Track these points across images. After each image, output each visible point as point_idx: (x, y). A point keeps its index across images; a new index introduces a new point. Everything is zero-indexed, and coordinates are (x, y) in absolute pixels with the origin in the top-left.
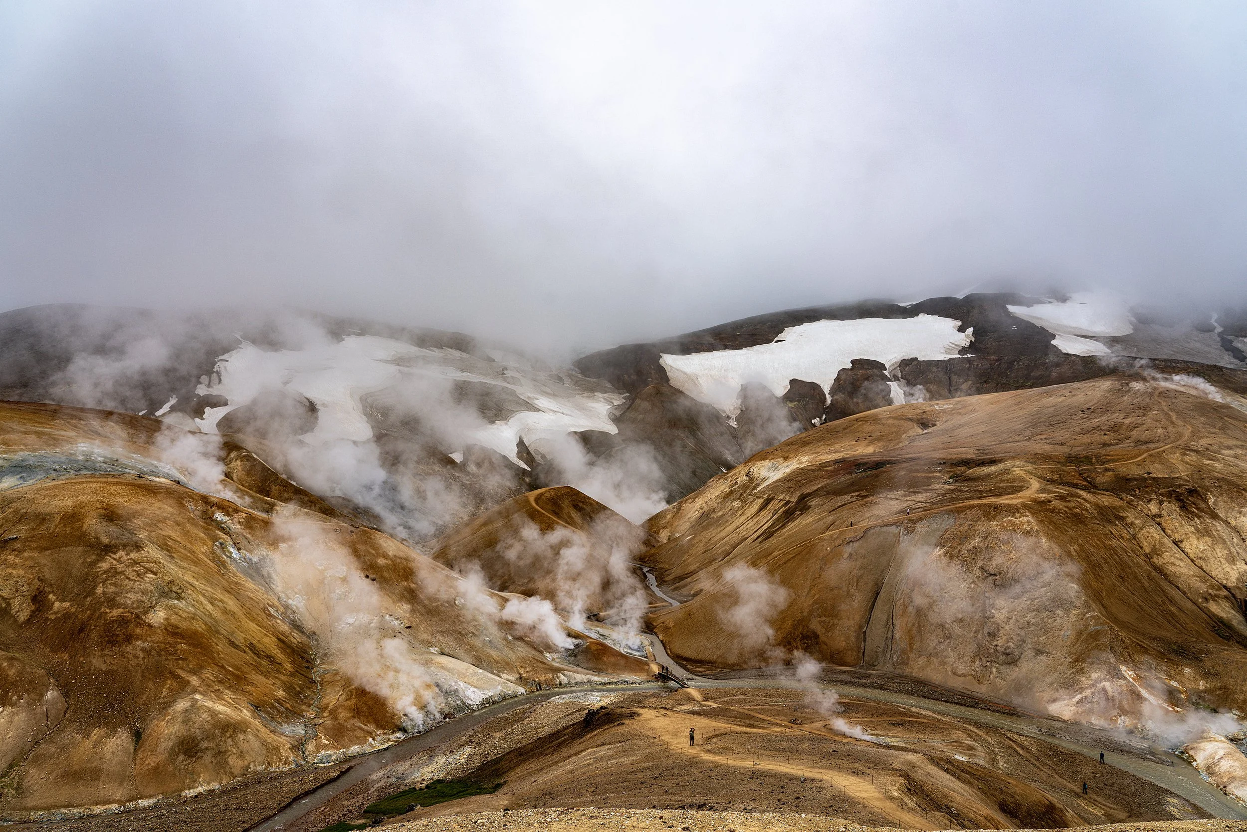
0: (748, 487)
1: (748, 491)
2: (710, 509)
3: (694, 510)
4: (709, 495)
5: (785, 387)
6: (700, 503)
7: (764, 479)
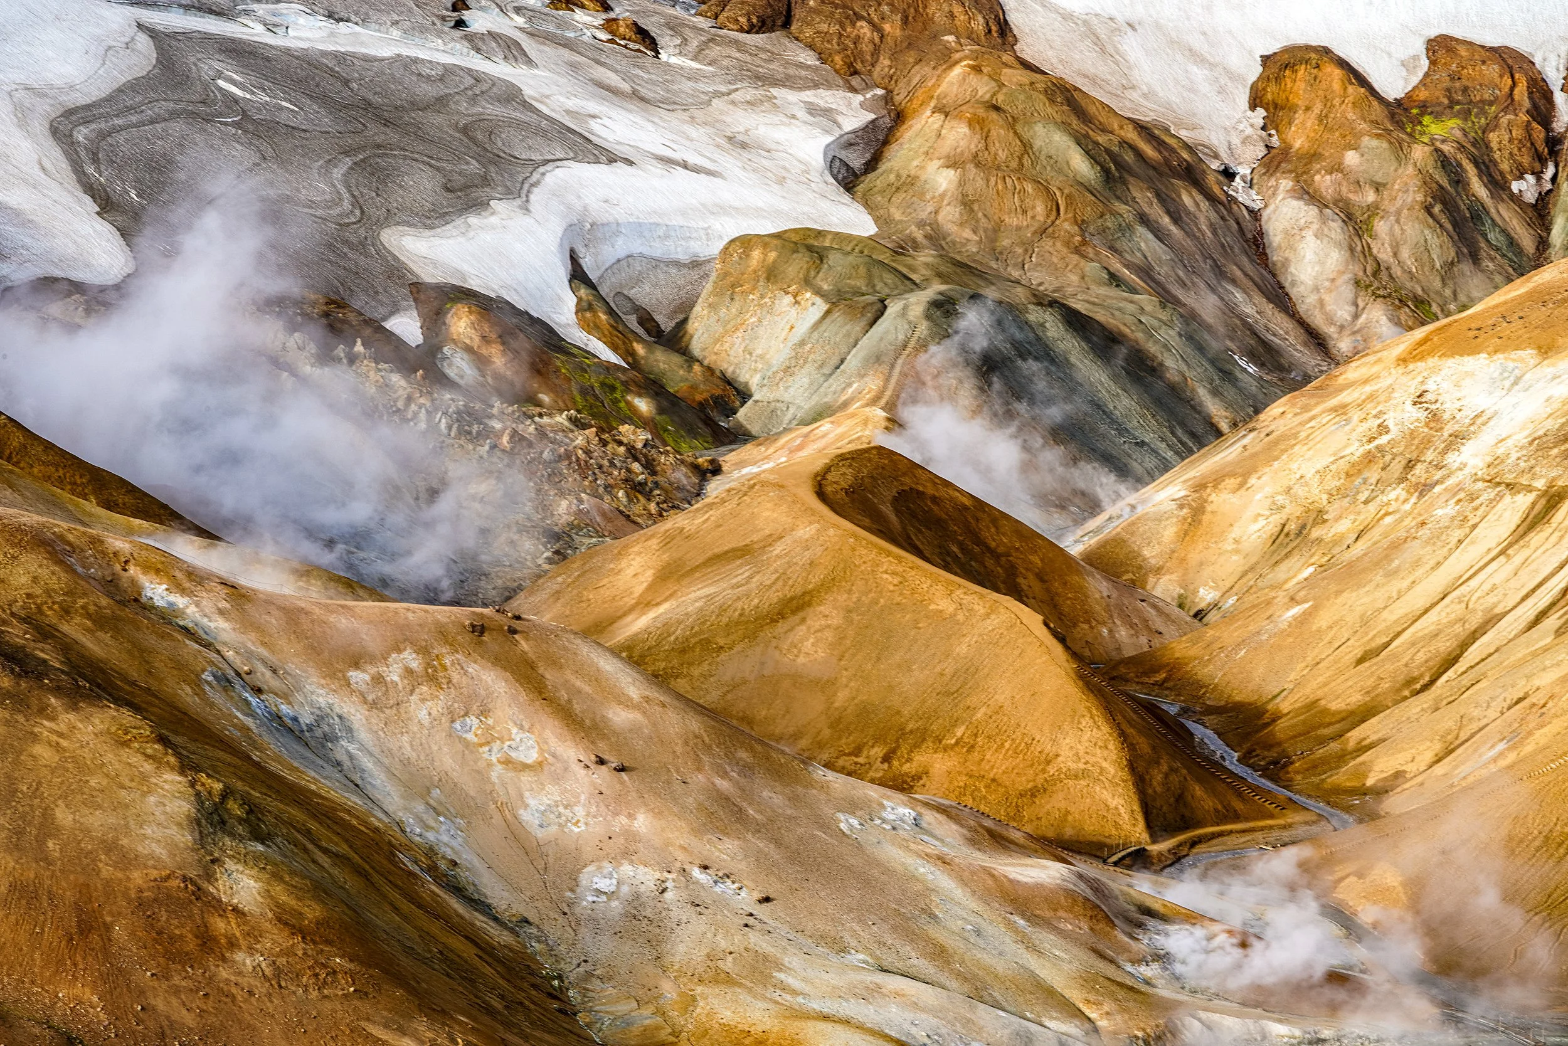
0: (1427, 442)
1: (1430, 455)
2: (1308, 511)
3: (1249, 513)
4: (1294, 466)
5: (1408, 65)
6: (1268, 490)
7: (1479, 420)
